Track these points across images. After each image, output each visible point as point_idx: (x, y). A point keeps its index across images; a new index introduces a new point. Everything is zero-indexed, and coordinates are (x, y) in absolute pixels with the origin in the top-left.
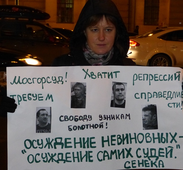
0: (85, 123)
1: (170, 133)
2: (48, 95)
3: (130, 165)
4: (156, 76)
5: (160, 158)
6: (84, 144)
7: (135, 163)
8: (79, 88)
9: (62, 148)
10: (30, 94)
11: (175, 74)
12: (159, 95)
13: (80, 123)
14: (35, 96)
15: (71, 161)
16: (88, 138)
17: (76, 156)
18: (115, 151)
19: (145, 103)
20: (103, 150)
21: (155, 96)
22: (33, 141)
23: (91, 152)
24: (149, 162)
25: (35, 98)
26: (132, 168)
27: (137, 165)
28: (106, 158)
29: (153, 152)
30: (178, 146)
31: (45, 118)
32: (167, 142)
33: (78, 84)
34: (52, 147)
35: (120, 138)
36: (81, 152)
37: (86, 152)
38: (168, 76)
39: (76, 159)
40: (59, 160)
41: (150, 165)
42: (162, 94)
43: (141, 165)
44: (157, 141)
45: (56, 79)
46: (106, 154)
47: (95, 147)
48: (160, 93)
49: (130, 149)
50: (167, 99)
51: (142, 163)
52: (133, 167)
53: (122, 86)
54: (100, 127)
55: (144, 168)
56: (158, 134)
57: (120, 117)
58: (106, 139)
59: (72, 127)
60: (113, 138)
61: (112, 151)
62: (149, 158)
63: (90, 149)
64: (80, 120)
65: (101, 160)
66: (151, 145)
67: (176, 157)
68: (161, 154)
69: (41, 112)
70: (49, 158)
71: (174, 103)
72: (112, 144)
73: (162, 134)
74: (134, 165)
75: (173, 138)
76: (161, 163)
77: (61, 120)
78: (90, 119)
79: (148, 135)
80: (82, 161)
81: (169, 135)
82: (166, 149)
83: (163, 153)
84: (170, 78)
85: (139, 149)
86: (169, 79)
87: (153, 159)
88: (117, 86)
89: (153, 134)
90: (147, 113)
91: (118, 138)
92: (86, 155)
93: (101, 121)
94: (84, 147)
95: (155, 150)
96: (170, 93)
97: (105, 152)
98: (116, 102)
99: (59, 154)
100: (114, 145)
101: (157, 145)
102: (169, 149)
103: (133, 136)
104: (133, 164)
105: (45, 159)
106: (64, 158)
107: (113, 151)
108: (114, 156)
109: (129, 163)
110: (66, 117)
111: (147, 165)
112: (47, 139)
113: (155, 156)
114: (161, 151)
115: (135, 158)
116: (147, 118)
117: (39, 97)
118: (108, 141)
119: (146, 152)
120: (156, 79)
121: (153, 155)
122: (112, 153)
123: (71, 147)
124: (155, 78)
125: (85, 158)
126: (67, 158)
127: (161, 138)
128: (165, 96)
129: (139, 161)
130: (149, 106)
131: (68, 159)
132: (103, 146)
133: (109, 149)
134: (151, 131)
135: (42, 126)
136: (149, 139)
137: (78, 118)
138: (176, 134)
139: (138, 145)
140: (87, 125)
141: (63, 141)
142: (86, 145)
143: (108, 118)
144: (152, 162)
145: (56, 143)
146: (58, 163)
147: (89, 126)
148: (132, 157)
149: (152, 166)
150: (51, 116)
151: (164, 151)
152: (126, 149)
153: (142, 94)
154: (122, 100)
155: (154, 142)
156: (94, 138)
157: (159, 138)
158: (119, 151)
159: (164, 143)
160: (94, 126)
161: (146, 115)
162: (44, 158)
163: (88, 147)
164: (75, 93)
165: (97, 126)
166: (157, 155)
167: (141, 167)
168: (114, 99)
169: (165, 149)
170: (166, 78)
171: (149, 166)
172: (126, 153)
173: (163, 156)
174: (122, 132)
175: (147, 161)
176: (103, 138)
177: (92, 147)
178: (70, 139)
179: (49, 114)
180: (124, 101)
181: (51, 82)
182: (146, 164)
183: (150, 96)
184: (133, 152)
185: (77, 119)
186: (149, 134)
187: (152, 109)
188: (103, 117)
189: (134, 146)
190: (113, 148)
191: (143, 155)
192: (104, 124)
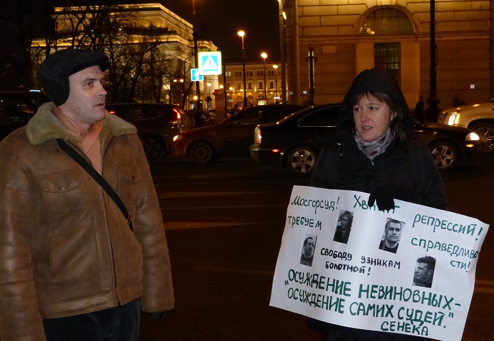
0: (343, 262)
1: (445, 297)
3: (388, 327)
4: (444, 223)
5: (425, 324)
6: (337, 288)
7: (394, 326)
8: (346, 218)
11: (469, 226)
12: (443, 247)
13: (338, 261)
15: (319, 306)
16: (343, 282)
17: (325, 301)
18: (374, 305)
19: (423, 253)
20: (359, 301)
21: (437, 248)
23: (344, 300)
24: (412, 326)
26: (389, 331)
27: (395, 328)
28: (361, 312)
29: (419, 314)
30: (451, 315)
32: (439, 306)
33: (347, 213)
35: (382, 290)
36: (331, 297)
37: (338, 299)
38: (459, 226)
39: (325, 305)
41: (411, 330)
42: (447, 247)
43: (401, 329)
44: (426, 302)
46: (362, 307)
47: (349, 295)
48: (444, 245)
49: (392, 306)
50: (451, 254)
51: (403, 327)
52: (391, 330)
53: (398, 226)
54: (360, 272)
55: (404, 333)
56: (430, 294)
57: (387, 264)
58: (365, 288)
59: (329, 264)
60: (374, 289)
61: (370, 305)
62: (412, 321)
63: (342, 297)
64: (339, 257)
65: (354, 314)
66: (418, 306)
67: (445, 327)
68: (428, 319)
69: (309, 240)
71: (459, 263)
72: (372, 297)
73: (435, 295)
74: (393, 328)
75: (448, 303)
76: (425, 329)
79: (417, 292)
80: (330, 309)
81: (443, 299)
82: (436, 314)
83: (431, 318)
84: (462, 229)
85: (403, 308)
86: (460, 231)
87: (417, 324)
88: (392, 223)
89: (424, 293)
90: (423, 265)
91: (380, 290)
92: (336, 303)
93: (363, 265)
94: (336, 292)
95: (421, 312)
96: (456, 248)
97: (361, 304)
98: (387, 244)
100: (374, 297)
101: (425, 307)
102: (439, 315)
103: (398, 291)
104: (392, 326)
108: (371, 312)
109: (388, 324)
111: (408, 330)
113: (419, 320)
114: (428, 315)
115: (396, 319)
116: (420, 271)
118: (367, 291)
119: (410, 314)
120: (443, 226)
121: (418, 318)
122: (370, 307)
123: (323, 288)
124: (442, 224)
125: (334, 307)
127: (432, 300)
128: (449, 250)
129: (399, 323)
130: (426, 257)
132: (360, 297)
133: (367, 301)
134: (422, 289)
135: (306, 258)
136: (416, 298)
137: (337, 254)
138: (452, 299)
139: (403, 304)
140: (345, 266)
142: (339, 290)
143: (372, 262)
144: (414, 326)
148: (392, 316)
149: (413, 332)
151: (433, 316)
152: (387, 305)
153: (421, 240)
154: (395, 242)
155: (422, 303)
157: (429, 299)
158: (378, 306)
159: (435, 306)
160: (353, 269)
161: (420, 268)
163: (341, 293)
164: (341, 223)
165: (356, 269)
166: (423, 319)
167: (400, 332)
168: (385, 240)
169: (434, 314)
170: (457, 228)
171: (410, 332)
172: (386, 310)
173: (430, 322)
174: (387, 283)
175: (409, 325)
176: (361, 286)
177: (345, 294)
180: (396, 244)
182: (407, 328)
183: (431, 245)
184: (395, 311)
186: (419, 292)
187: (430, 263)
188: (366, 259)
189: (397, 303)
190: (372, 302)
191: (405, 317)
192: (366, 270)
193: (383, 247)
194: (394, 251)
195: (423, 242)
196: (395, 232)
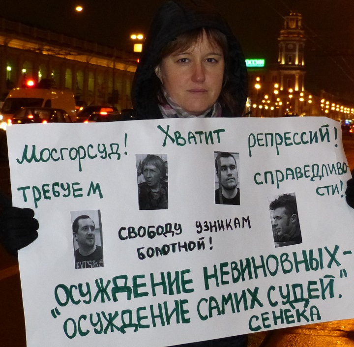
0: (169, 239)
1: (326, 248)
2: (92, 185)
3: (260, 323)
4: (287, 136)
5: (312, 302)
6: (171, 285)
7: (267, 319)
8: (153, 167)
9: (129, 298)
10: (56, 184)
11: (320, 130)
12: (297, 173)
13: (159, 241)
14: (66, 186)
15: (148, 326)
16: (177, 273)
17: (156, 313)
18: (230, 295)
19: (275, 193)
20: (207, 295)
21: (290, 177)
22: (72, 286)
23: (186, 301)
24: (294, 312)
25: (66, 193)
26: (263, 329)
27: (271, 322)
28: (215, 312)
29: (298, 290)
30: (343, 273)
31: (90, 235)
32: (322, 267)
33: (151, 158)
34: (109, 299)
35: (236, 268)
36: (165, 303)
37: (176, 302)
38: (308, 134)
39: (158, 320)
40: (125, 326)
41: (295, 318)
42: (303, 172)
43: (279, 321)
44: (302, 267)
45: (105, 150)
46: (214, 304)
47: (192, 290)
48: (298, 170)
49: (256, 289)
50: (312, 180)
51: (281, 317)
52: (265, 327)
54: (199, 248)
55: (286, 326)
56: (304, 252)
57: (232, 224)
58: (211, 272)
59: (144, 251)
60: (225, 269)
61: (223, 296)
62: (291, 304)
63: (183, 296)
64: (159, 234)
66: (293, 278)
67: (340, 296)
68: (313, 294)
69: (81, 221)
70: (105, 323)
71: (327, 187)
72: (224, 283)
73: (311, 252)
74: (267, 323)
75: (333, 256)
76: (315, 311)
77: (122, 238)
78: (178, 232)
79: (284, 257)
80: (169, 323)
81: (324, 252)
82: (321, 281)
83: (317, 290)
84: (314, 138)
85: (273, 288)
86: (311, 140)
87: (300, 306)
88: (222, 159)
89: (295, 254)
91: (233, 269)
92: (176, 309)
93: (201, 236)
94: (171, 293)
95: (301, 286)
96: (316, 167)
97: (212, 299)
98: (224, 193)
99: (124, 312)
100: (227, 283)
101: (303, 276)
102: (326, 281)
103: (258, 263)
104: (264, 320)
105: (98, 328)
106: (135, 321)
107: (226, 297)
108: (228, 307)
109: (257, 318)
110: (131, 230)
111: (291, 319)
112: (96, 281)
113: (302, 299)
114: (312, 287)
115: (267, 308)
117: (74, 191)
118: (215, 275)
119: (285, 293)
120: (288, 142)
121: (299, 296)
122: (225, 300)
123: (146, 294)
124: (284, 139)
125: (174, 316)
126: (139, 319)
127: (310, 262)
128: (307, 174)
129: (274, 313)
130: (280, 197)
131: (143, 322)
132: (207, 288)
133: (218, 292)
134: (290, 249)
135: (85, 254)
136: (287, 266)
137: (155, 230)
138: (337, 248)
139: (270, 281)
140: (174, 245)
141: (130, 284)
142: (174, 287)
143: (211, 227)
144: (298, 311)
145: (117, 289)
146: (124, 332)
147: (177, 246)
148: (261, 305)
149: (299, 320)
150: (100, 230)
151: (318, 286)
152: (248, 290)
153: (266, 173)
154: (233, 188)
155: (297, 270)
156: (188, 271)
157: (305, 261)
158: (236, 295)
159: (316, 269)
160: (188, 247)
161: (277, 218)
162: (95, 325)
163: (178, 292)
164: (146, 178)
165: (192, 246)
166: (306, 296)
167: (280, 326)
168: (220, 188)
169: (319, 282)
170: (306, 138)
171: (293, 321)
172: (249, 298)
173: (317, 297)
174: (239, 255)
175: (289, 311)
176: (205, 269)
177: (186, 291)
178: (142, 277)
179: (97, 226)
180: (236, 190)
181: (96, 156)
182: (287, 317)
183: (280, 178)
184: (262, 296)
185: (153, 232)
186: (287, 255)
188: (203, 225)
189: (262, 282)
190: (225, 290)
191: (280, 300)
192: (206, 241)
193: (221, 200)
194: (236, 201)
195: (269, 175)
196: (229, 171)
